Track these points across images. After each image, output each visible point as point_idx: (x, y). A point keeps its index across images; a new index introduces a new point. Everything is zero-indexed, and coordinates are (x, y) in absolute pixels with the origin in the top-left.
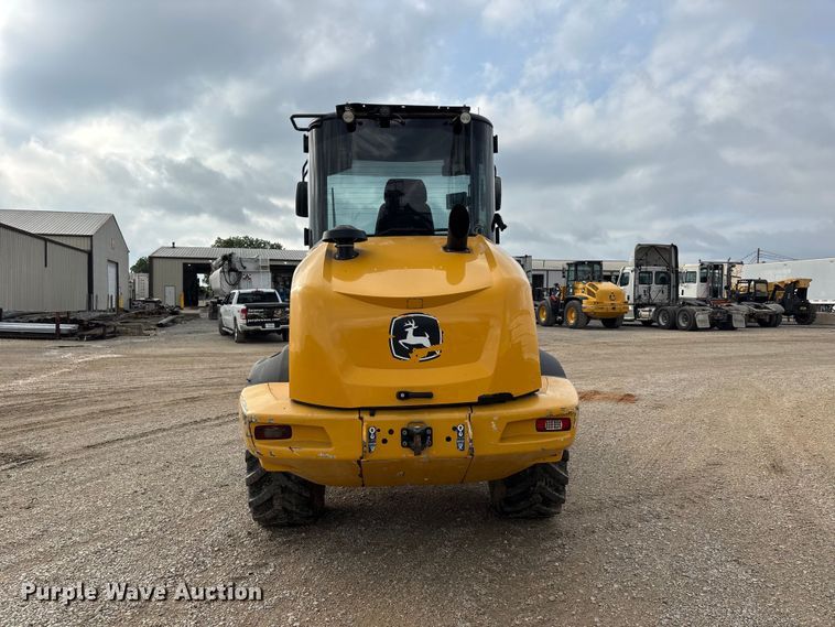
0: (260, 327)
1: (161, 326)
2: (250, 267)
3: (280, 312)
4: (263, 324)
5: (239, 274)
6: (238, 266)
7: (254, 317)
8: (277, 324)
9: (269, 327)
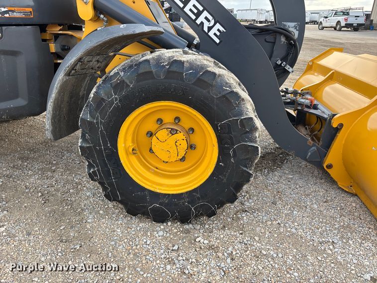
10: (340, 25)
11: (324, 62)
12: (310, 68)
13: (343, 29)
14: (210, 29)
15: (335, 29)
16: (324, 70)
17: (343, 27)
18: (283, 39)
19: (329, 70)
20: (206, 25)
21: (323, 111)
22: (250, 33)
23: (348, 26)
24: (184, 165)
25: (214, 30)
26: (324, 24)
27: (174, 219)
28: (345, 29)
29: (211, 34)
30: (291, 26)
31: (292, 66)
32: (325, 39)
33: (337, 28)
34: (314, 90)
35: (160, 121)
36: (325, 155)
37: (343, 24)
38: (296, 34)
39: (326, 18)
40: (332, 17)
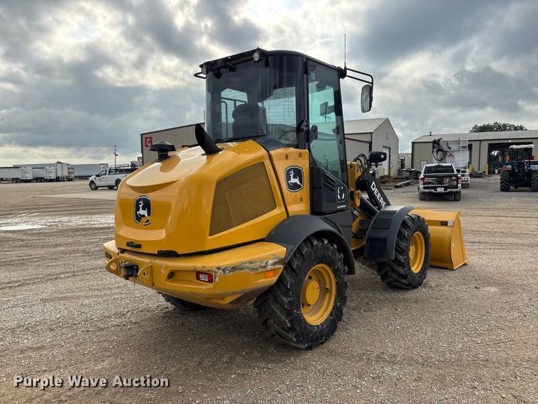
0: (433, 190)
1: (397, 187)
2: (454, 147)
3: (448, 180)
4: (435, 188)
5: (445, 153)
6: (445, 147)
7: (429, 183)
8: (446, 188)
9: (440, 190)
26: (98, 183)
39: (98, 176)
40: (107, 176)
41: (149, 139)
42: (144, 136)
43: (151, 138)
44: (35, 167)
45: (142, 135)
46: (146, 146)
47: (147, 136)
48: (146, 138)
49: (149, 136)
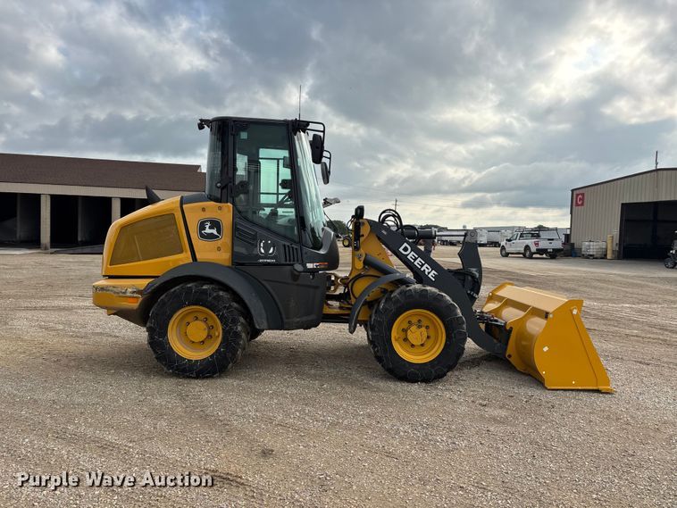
10: (530, 251)
11: (500, 293)
12: (491, 298)
13: (534, 256)
14: (429, 273)
15: (525, 256)
16: (500, 299)
17: (535, 253)
18: (470, 278)
19: (504, 298)
20: (427, 271)
21: (501, 322)
22: (451, 274)
23: (541, 251)
24: (423, 349)
25: (431, 274)
26: (508, 249)
27: (422, 381)
28: (538, 256)
29: (430, 276)
30: (474, 270)
31: (478, 293)
32: (510, 270)
33: (527, 254)
34: (497, 311)
35: (409, 322)
36: (506, 349)
37: (533, 249)
38: (477, 275)
39: (509, 240)
40: (517, 241)
41: (580, 196)
42: (575, 193)
43: (583, 195)
44: (490, 230)
45: (573, 191)
46: (577, 205)
47: (578, 192)
48: (577, 195)
49: (581, 191)
